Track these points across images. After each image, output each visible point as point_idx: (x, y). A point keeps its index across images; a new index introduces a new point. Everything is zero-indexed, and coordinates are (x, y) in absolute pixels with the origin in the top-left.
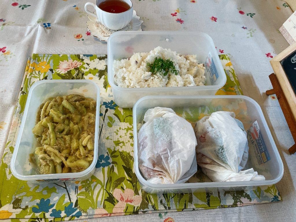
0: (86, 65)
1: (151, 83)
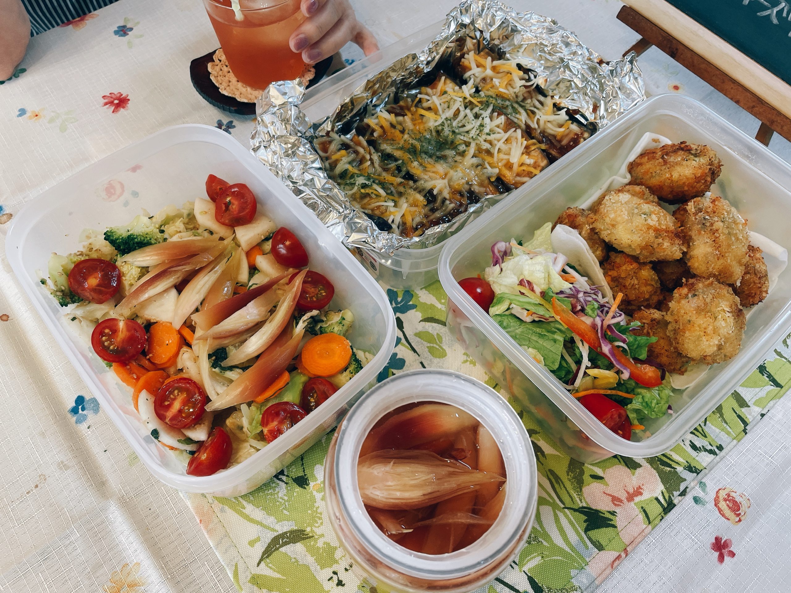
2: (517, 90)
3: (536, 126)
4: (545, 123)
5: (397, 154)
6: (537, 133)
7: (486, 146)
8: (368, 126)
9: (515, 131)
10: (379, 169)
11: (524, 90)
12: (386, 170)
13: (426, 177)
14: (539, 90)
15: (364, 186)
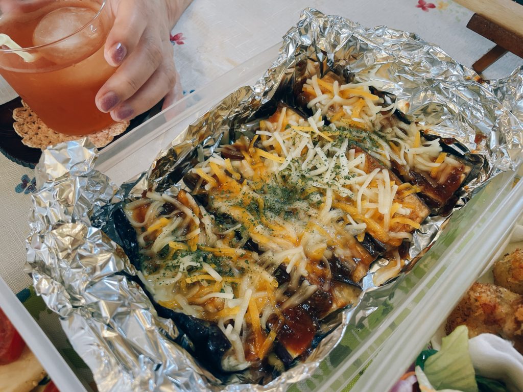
2: (373, 118)
3: (405, 163)
4: (414, 157)
5: (236, 213)
6: (406, 171)
7: (345, 193)
8: (198, 177)
9: (381, 171)
10: (213, 237)
11: (382, 117)
12: (221, 237)
13: (274, 246)
14: (399, 115)
15: (191, 270)
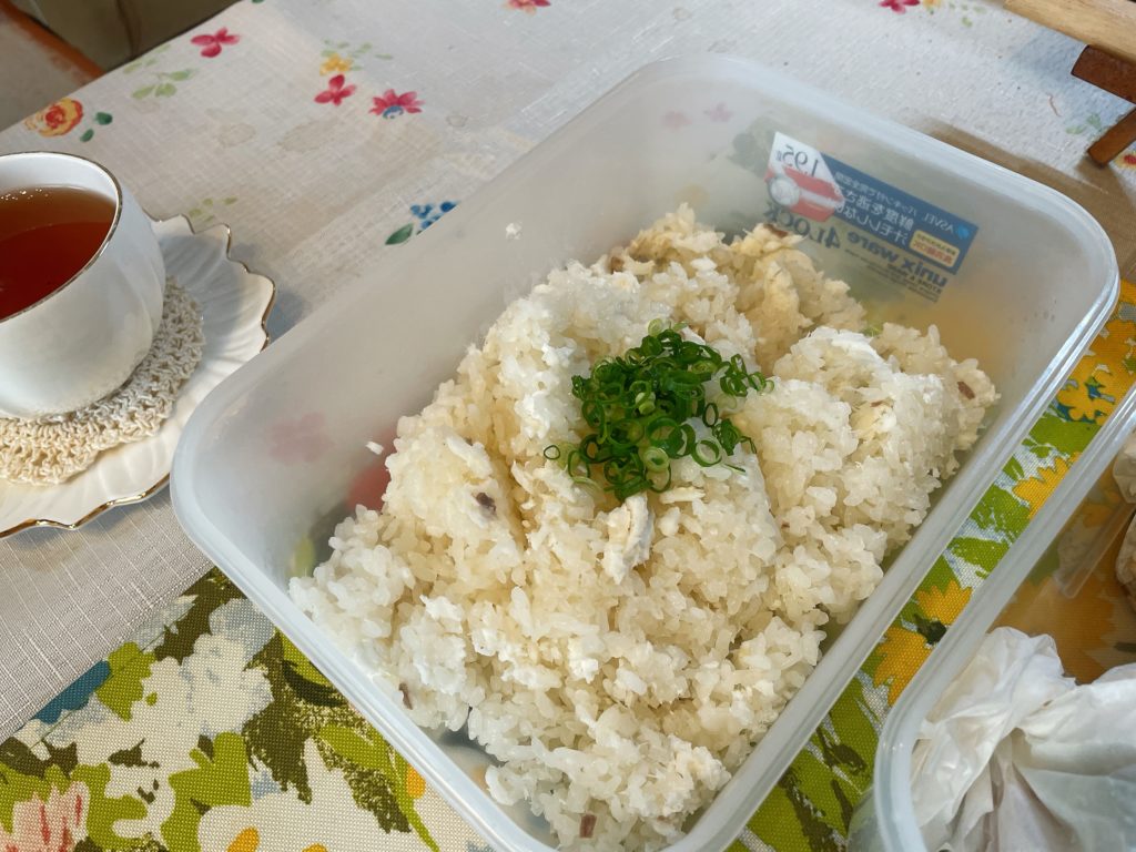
0: (119, 771)
1: (692, 554)
